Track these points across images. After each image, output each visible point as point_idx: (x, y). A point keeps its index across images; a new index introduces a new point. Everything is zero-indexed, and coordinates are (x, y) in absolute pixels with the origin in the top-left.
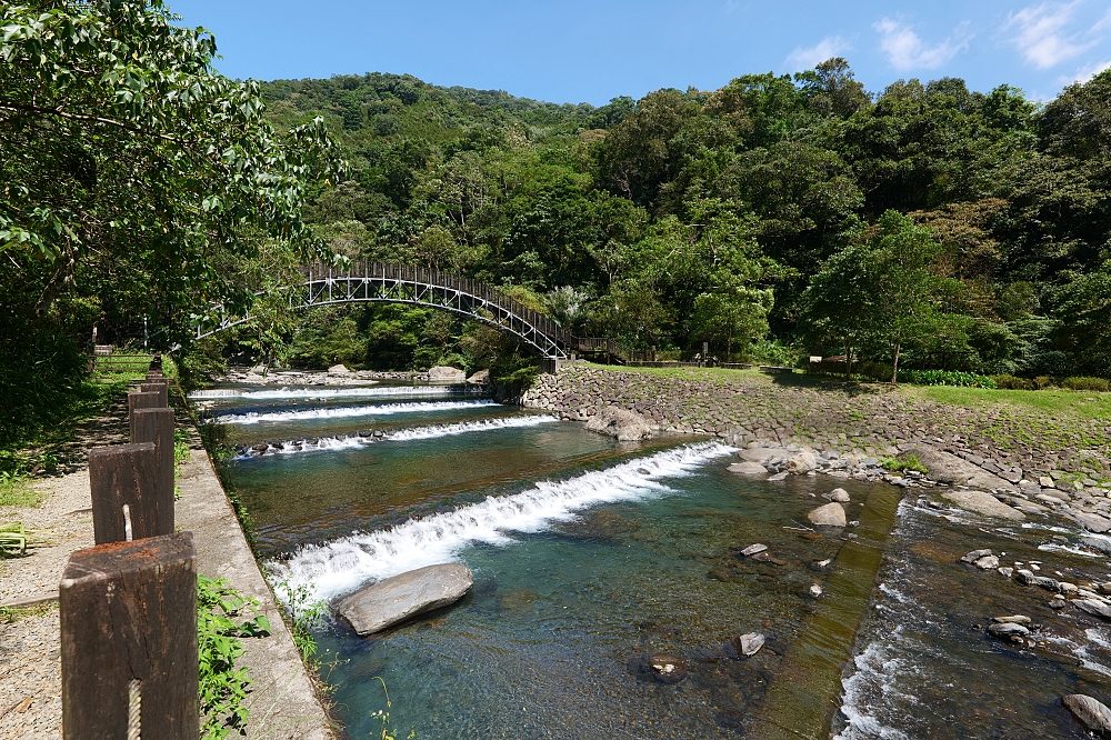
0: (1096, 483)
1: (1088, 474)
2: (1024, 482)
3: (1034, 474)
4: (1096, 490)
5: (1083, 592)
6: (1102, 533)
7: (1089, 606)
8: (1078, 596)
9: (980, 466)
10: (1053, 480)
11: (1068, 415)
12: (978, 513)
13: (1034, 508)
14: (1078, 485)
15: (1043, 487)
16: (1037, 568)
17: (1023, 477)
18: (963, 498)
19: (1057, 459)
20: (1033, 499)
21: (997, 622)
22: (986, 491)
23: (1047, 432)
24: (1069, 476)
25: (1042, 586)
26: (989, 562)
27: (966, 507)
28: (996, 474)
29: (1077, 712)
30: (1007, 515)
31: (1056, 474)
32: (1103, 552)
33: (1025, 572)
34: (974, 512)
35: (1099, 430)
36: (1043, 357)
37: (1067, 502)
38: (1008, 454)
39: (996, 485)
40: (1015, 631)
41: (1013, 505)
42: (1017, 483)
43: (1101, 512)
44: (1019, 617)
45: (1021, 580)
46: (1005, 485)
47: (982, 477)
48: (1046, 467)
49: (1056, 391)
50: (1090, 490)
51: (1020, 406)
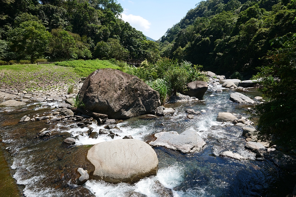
0: (36, 89)
1: (33, 87)
2: (19, 94)
3: (21, 91)
4: (36, 91)
5: (51, 117)
6: (43, 102)
7: (54, 119)
8: (51, 118)
9: (5, 92)
10: (26, 91)
11: (23, 71)
12: (13, 107)
13: (27, 100)
14: (33, 91)
15: (25, 94)
16: (39, 115)
17: (18, 92)
18: (7, 103)
19: (25, 85)
20: (24, 98)
21: (40, 133)
22: (10, 99)
23: (20, 77)
24: (30, 89)
25: (43, 119)
26: (27, 119)
27: (9, 106)
28: (10, 93)
29: (68, 142)
30: (21, 104)
31: (27, 89)
32: (47, 106)
33: (37, 117)
34: (12, 107)
35: (32, 75)
36: (8, 54)
37: (32, 96)
38: (12, 86)
39: (12, 97)
40: (46, 133)
41: (21, 101)
42: (17, 94)
43: (41, 96)
44: (44, 129)
45: (38, 120)
46: (15, 96)
47: (7, 96)
48: (23, 88)
49: (17, 65)
50: (35, 91)
51: (9, 71)
